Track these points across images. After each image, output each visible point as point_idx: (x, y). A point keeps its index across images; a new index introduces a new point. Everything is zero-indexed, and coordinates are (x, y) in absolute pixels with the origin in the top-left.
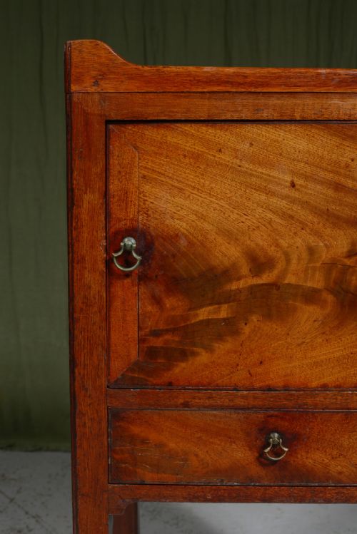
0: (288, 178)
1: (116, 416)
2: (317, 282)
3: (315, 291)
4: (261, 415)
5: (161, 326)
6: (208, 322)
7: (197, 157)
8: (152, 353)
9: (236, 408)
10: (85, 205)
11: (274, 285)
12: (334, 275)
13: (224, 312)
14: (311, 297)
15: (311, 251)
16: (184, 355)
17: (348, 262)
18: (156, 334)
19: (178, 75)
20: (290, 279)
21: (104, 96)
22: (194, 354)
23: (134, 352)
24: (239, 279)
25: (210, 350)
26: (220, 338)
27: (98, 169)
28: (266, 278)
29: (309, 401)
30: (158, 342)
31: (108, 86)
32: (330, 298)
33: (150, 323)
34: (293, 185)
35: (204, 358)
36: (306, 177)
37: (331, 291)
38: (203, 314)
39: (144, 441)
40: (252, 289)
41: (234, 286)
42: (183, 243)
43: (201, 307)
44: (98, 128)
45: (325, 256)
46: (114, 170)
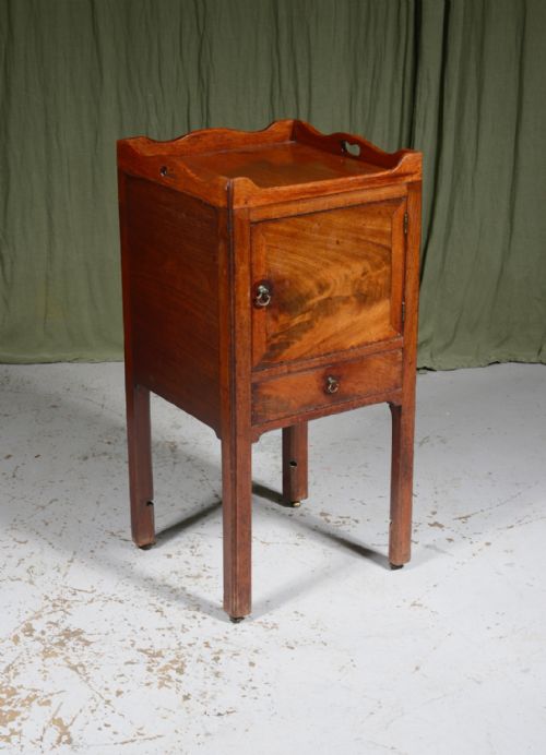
0: (335, 239)
1: (255, 387)
2: (349, 292)
3: (348, 297)
4: (322, 371)
5: (278, 331)
6: (300, 324)
7: (293, 235)
8: (273, 347)
9: (311, 369)
10: (241, 272)
11: (330, 298)
12: (356, 286)
13: (307, 317)
14: (346, 300)
15: (346, 277)
16: (288, 345)
17: (363, 279)
18: (275, 336)
19: (285, 192)
20: (337, 293)
21: (249, 209)
22: (293, 343)
23: (264, 348)
24: (313, 298)
25: (300, 339)
26: (305, 331)
27: (247, 251)
28: (326, 295)
29: (345, 356)
30: (275, 341)
31: (251, 204)
32: (353, 299)
33: (272, 332)
34: (338, 243)
35: (297, 344)
36: (343, 238)
37: (355, 296)
38: (297, 320)
39: (269, 397)
40: (320, 303)
41: (311, 302)
42: (287, 283)
43: (295, 317)
44: (247, 227)
45: (352, 278)
46: (254, 250)
